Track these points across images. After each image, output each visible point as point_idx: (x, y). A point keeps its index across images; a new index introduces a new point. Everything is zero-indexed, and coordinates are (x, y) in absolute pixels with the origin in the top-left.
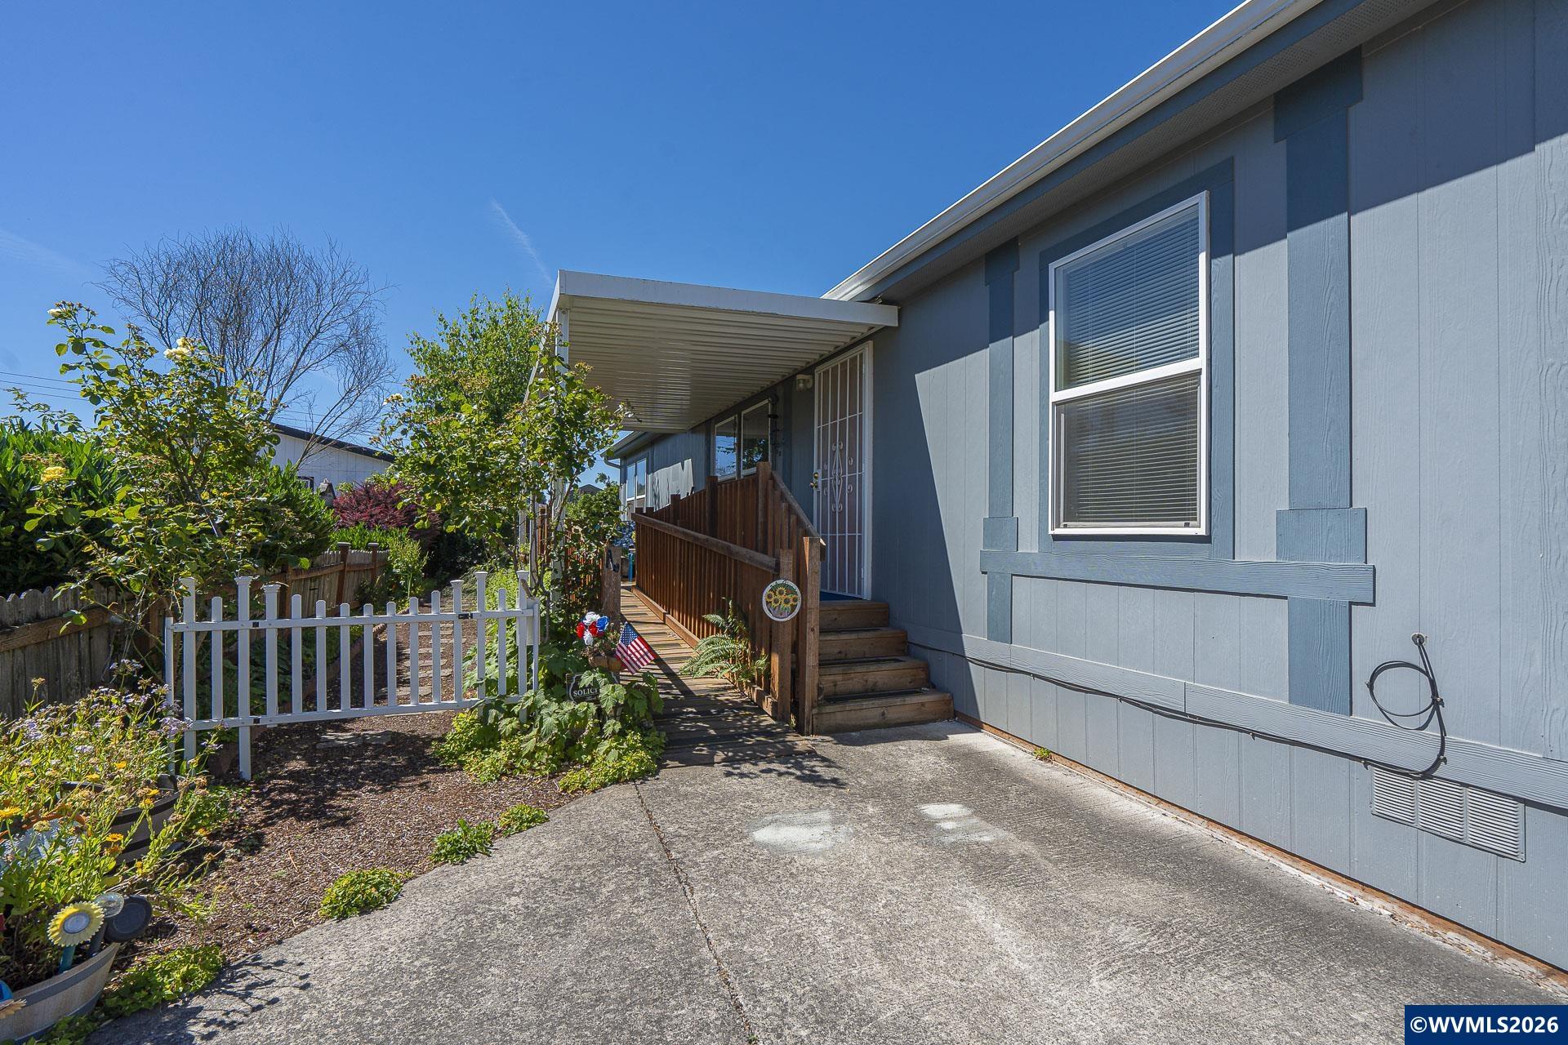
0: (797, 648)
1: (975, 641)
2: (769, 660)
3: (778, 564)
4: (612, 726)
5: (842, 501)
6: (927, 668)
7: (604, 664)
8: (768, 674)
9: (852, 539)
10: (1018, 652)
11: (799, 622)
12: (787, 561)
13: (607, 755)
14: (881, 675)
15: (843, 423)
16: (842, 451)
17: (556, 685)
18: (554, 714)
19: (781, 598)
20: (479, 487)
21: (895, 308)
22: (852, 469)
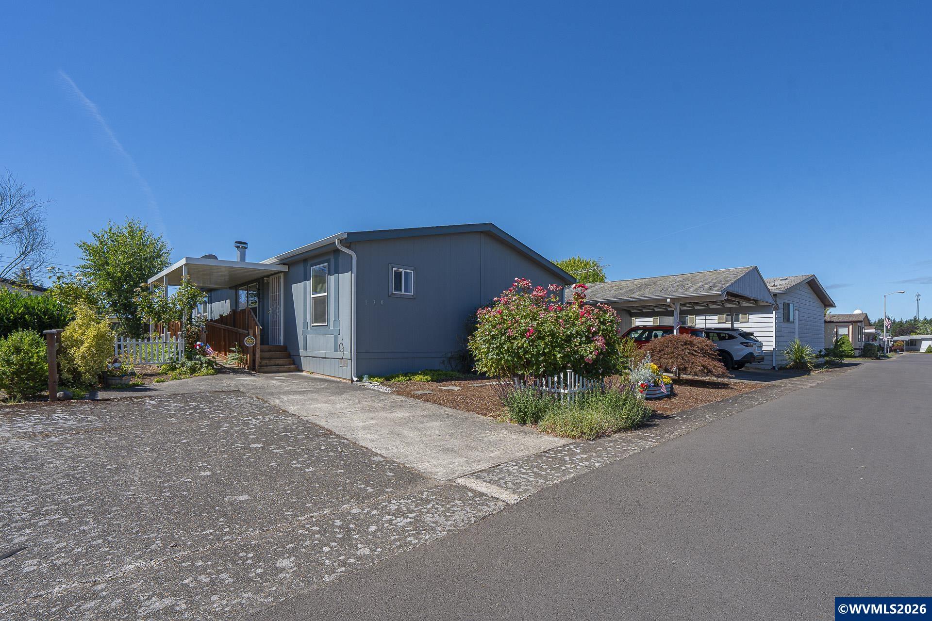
0: (254, 354)
1: (302, 352)
2: (247, 356)
3: (249, 333)
4: (204, 365)
5: (276, 317)
6: (294, 360)
7: (202, 353)
8: (247, 360)
9: (278, 328)
10: (309, 352)
11: (254, 347)
12: (251, 332)
13: (204, 371)
14: (281, 361)
15: (276, 295)
16: (276, 303)
17: (190, 358)
18: (189, 364)
19: (250, 341)
20: (164, 312)
21: (287, 266)
22: (278, 309)
